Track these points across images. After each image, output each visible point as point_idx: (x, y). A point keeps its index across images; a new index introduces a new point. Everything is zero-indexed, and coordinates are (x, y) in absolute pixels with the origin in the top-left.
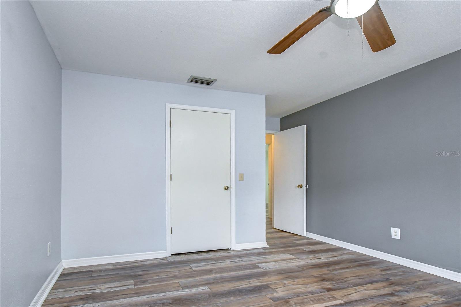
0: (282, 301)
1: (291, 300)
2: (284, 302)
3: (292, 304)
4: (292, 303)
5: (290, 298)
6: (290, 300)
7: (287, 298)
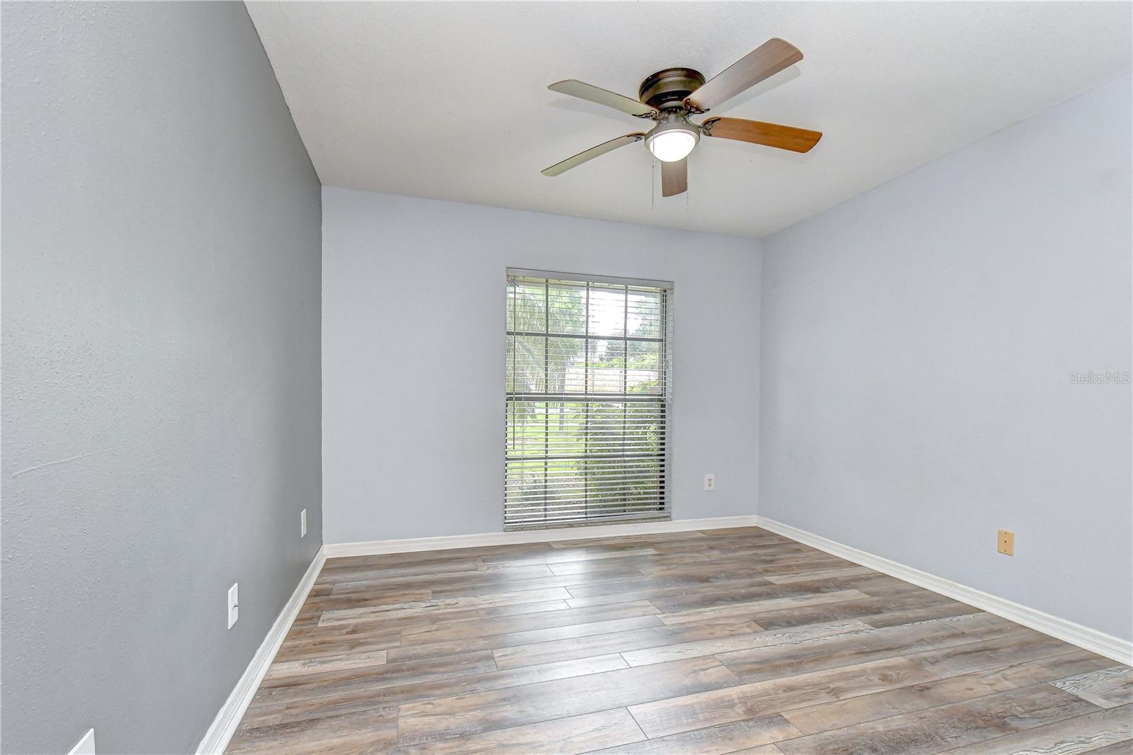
0: (761, 714)
1: (740, 715)
2: (757, 713)
3: (739, 705)
4: (739, 708)
5: (743, 723)
6: (744, 717)
7: (751, 724)
